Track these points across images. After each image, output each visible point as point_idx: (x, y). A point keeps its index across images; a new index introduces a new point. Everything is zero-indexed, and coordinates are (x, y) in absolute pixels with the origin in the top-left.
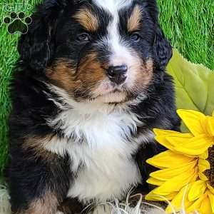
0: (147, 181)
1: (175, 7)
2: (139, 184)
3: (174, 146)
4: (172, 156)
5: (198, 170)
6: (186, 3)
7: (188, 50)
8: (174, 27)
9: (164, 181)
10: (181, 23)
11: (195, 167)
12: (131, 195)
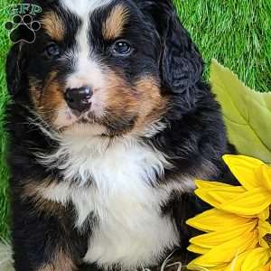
5: (258, 234)
9: (210, 249)
11: (253, 231)
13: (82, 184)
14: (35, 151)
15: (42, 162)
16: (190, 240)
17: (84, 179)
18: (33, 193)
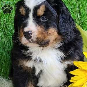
0: (70, 81)
1: (78, 6)
2: (66, 82)
3: (81, 67)
4: (80, 71)
6: (82, 5)
8: (77, 14)
9: (77, 81)
10: (80, 13)
12: (62, 86)
13: (38, 62)
14: (22, 50)
15: (24, 54)
16: (71, 78)
17: (39, 60)
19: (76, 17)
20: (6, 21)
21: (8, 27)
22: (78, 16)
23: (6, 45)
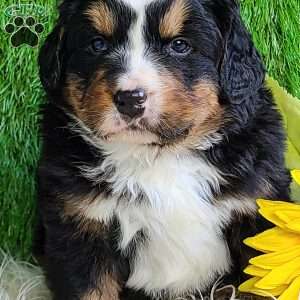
0: (245, 271)
3: (285, 223)
4: (280, 235)
6: (288, 5)
7: (289, 72)
8: (270, 38)
9: (270, 270)
10: (280, 33)
12: (218, 287)
16: (250, 261)
18: (75, 212)
19: (266, 47)
20: (24, 60)
21: (31, 81)
22: (275, 43)
23: (23, 143)
